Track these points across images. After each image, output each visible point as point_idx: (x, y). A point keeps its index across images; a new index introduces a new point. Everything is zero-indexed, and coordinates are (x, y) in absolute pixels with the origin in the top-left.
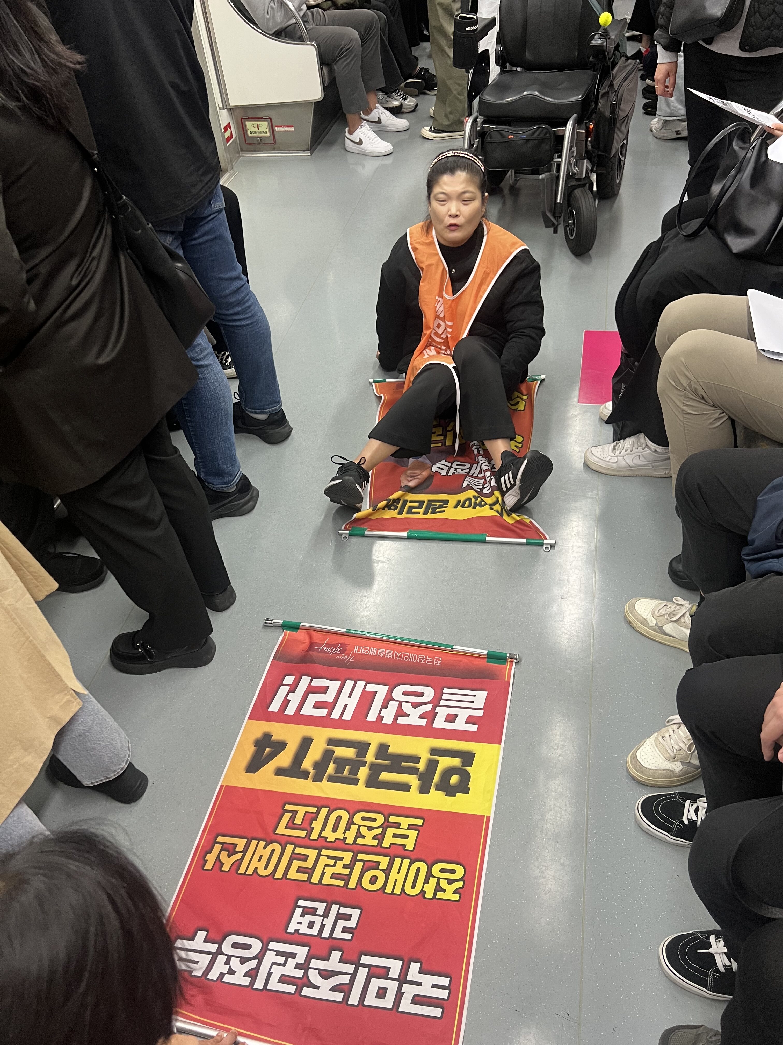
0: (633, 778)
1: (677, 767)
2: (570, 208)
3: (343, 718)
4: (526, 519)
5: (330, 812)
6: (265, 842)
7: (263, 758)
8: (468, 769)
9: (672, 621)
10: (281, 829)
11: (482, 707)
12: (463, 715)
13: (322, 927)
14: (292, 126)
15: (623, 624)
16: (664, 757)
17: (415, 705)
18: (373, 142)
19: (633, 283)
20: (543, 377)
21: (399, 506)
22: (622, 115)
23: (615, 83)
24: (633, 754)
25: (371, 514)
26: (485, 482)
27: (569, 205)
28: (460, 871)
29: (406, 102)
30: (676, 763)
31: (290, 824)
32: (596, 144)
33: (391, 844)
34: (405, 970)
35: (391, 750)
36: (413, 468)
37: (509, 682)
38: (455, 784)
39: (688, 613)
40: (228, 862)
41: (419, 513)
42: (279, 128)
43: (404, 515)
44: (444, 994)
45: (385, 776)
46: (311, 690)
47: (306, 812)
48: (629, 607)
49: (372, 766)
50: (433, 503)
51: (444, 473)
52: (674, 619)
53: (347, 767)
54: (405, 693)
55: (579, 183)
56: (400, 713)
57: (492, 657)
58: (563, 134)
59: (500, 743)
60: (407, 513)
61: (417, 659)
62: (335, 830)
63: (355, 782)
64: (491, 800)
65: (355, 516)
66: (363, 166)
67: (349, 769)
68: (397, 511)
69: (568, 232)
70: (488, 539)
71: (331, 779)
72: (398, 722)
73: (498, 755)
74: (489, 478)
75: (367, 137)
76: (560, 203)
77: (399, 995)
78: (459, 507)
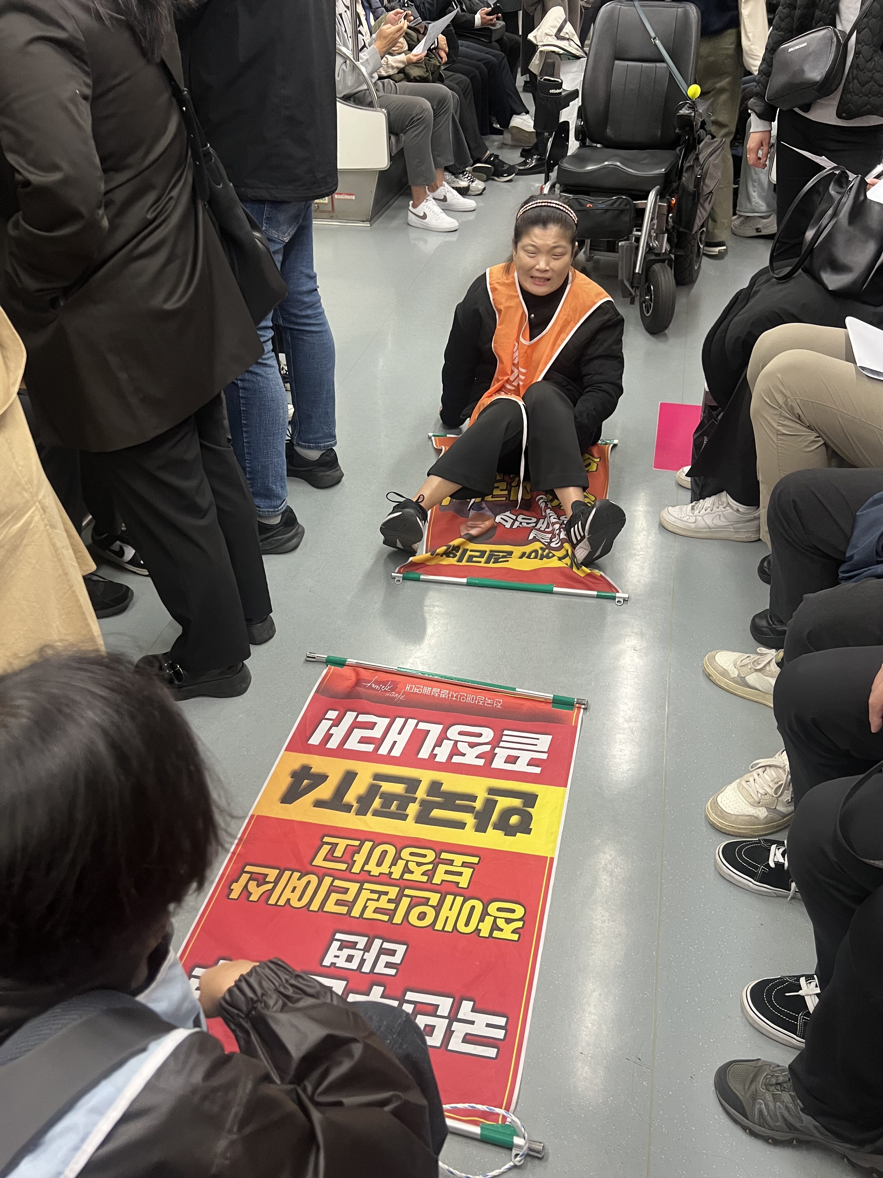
0: (713, 826)
1: (762, 813)
2: (647, 284)
3: (392, 754)
4: (597, 572)
5: (374, 846)
6: (300, 874)
7: (300, 790)
8: (530, 810)
9: (756, 670)
10: (319, 861)
11: (546, 750)
12: (525, 757)
13: (363, 961)
14: (353, 195)
16: (748, 802)
17: (472, 745)
18: (438, 217)
20: (616, 442)
21: (458, 554)
22: (706, 190)
23: (700, 157)
24: (713, 799)
25: (428, 560)
26: (553, 536)
27: (647, 280)
28: (520, 911)
29: (474, 184)
30: (761, 808)
31: (329, 856)
32: (677, 220)
33: (443, 881)
34: (455, 1008)
35: (443, 788)
36: (473, 519)
37: (576, 727)
38: (515, 824)
39: (774, 661)
40: (256, 892)
41: (480, 562)
42: (339, 196)
43: (464, 563)
44: (500, 1034)
45: (436, 813)
46: (356, 725)
47: (347, 845)
48: (708, 659)
49: (423, 803)
50: (496, 553)
51: (508, 525)
52: (759, 667)
53: (395, 802)
54: (461, 733)
55: (658, 258)
56: (455, 751)
57: (557, 702)
58: (644, 207)
59: (566, 786)
60: (467, 562)
61: (476, 700)
62: (379, 864)
63: (404, 817)
64: (555, 842)
65: (411, 559)
66: (426, 242)
67: (396, 805)
68: (456, 559)
69: (644, 309)
70: (556, 589)
71: (376, 813)
72: (453, 761)
73: (564, 798)
74: (558, 531)
75: (432, 212)
76: (638, 273)
77: (449, 1033)
78: (524, 558)
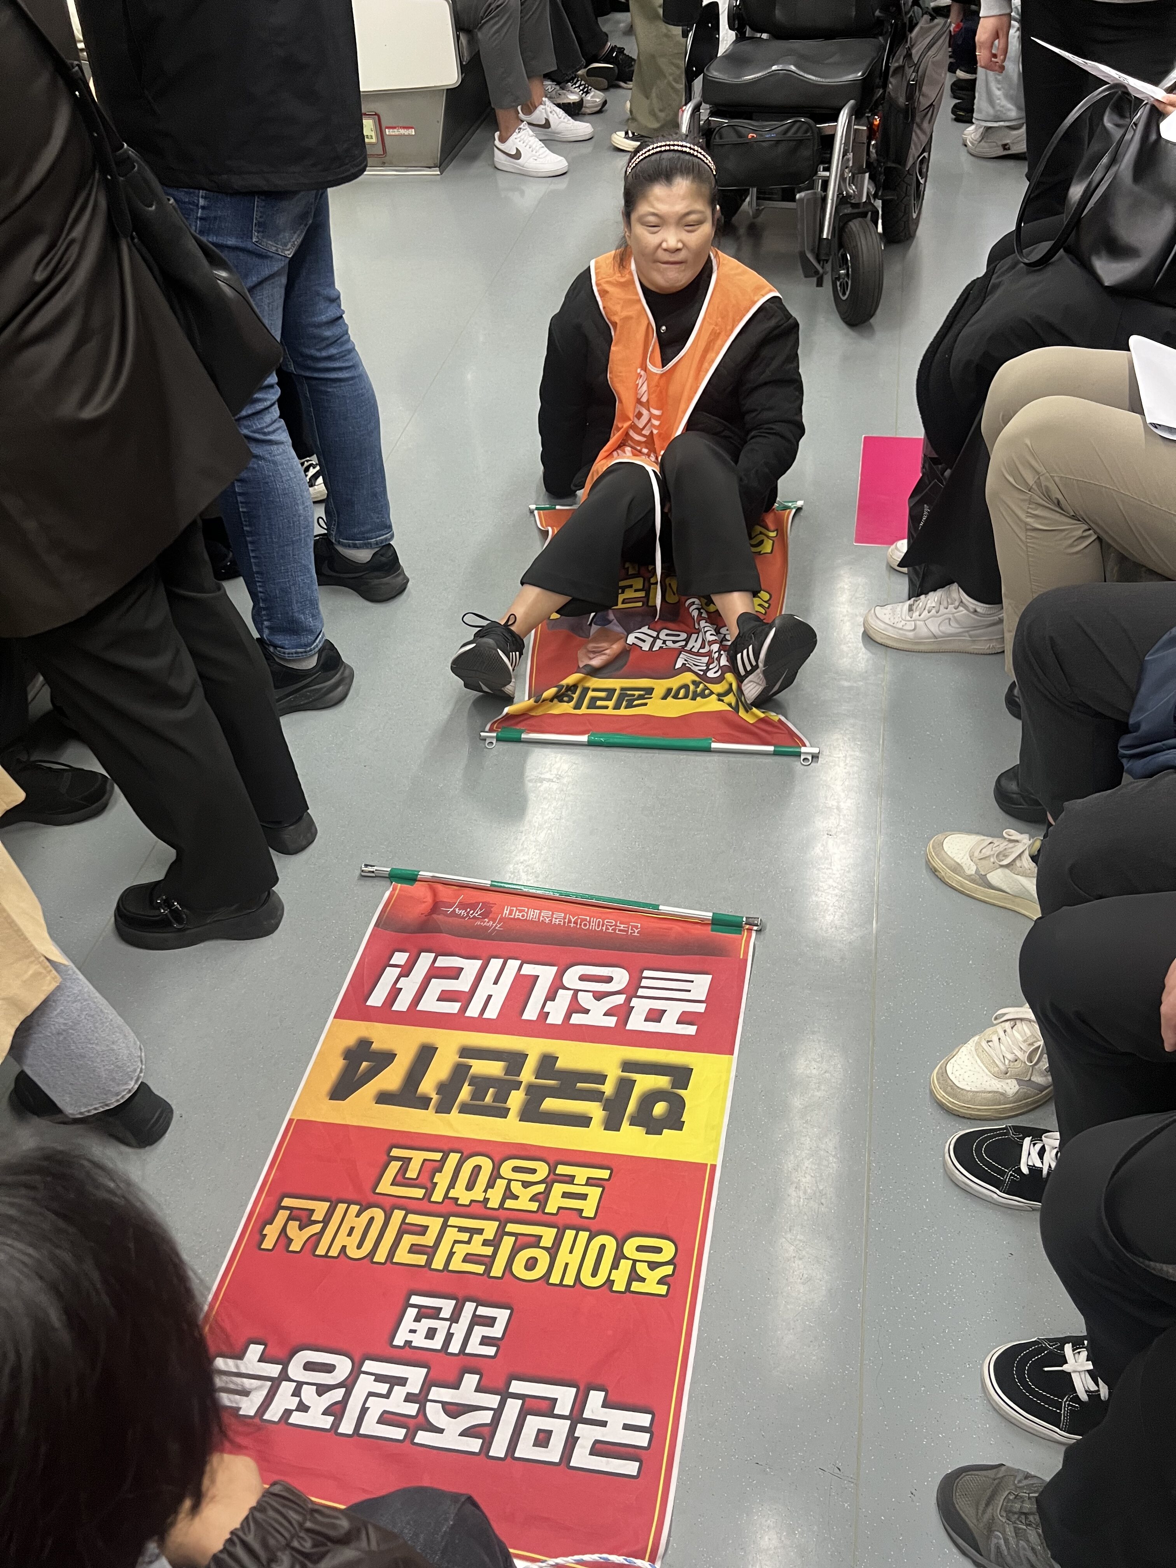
0: (941, 1106)
1: (1011, 1087)
2: (842, 250)
3: (485, 1016)
4: (774, 717)
5: (462, 1160)
6: (359, 1207)
7: (356, 1078)
8: (681, 1092)
9: (1002, 866)
10: (385, 1187)
11: (703, 998)
12: (674, 1010)
13: (449, 1336)
14: (412, 128)
15: (925, 874)
16: (990, 1072)
17: (599, 996)
18: (537, 154)
19: (946, 340)
20: (800, 503)
21: (576, 696)
22: (924, 103)
23: (914, 51)
24: (941, 1067)
25: (531, 709)
26: (710, 661)
27: (841, 245)
28: (669, 1250)
29: (589, 97)
30: (1009, 1081)
31: (399, 1178)
32: (883, 149)
33: (559, 1208)
34: (580, 1403)
35: (559, 1064)
36: (595, 639)
37: (746, 960)
38: (661, 1116)
39: (1027, 853)
40: (298, 1238)
41: (606, 707)
42: (391, 130)
43: (583, 710)
44: (642, 1440)
45: (550, 1104)
46: (434, 973)
47: (425, 1160)
48: (933, 847)
49: (531, 1088)
50: (629, 692)
51: (646, 647)
52: (1005, 862)
53: (491, 1090)
54: (583, 978)
55: (856, 211)
56: (575, 1007)
57: (718, 922)
58: (832, 133)
59: (731, 1053)
60: (588, 708)
61: (603, 926)
62: (470, 1187)
63: (503, 1113)
64: (717, 1140)
65: (507, 710)
66: (522, 193)
67: (492, 1095)
68: (572, 704)
69: (839, 288)
70: (714, 745)
71: (465, 1109)
72: (572, 1021)
73: (729, 1071)
74: (717, 654)
75: (528, 146)
76: (827, 239)
77: (571, 1441)
78: (669, 699)
